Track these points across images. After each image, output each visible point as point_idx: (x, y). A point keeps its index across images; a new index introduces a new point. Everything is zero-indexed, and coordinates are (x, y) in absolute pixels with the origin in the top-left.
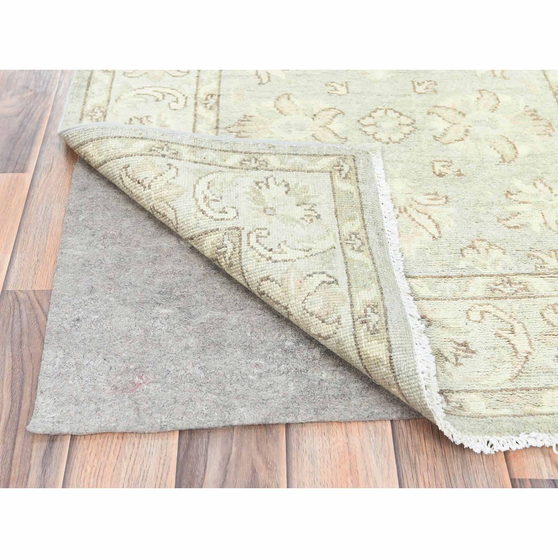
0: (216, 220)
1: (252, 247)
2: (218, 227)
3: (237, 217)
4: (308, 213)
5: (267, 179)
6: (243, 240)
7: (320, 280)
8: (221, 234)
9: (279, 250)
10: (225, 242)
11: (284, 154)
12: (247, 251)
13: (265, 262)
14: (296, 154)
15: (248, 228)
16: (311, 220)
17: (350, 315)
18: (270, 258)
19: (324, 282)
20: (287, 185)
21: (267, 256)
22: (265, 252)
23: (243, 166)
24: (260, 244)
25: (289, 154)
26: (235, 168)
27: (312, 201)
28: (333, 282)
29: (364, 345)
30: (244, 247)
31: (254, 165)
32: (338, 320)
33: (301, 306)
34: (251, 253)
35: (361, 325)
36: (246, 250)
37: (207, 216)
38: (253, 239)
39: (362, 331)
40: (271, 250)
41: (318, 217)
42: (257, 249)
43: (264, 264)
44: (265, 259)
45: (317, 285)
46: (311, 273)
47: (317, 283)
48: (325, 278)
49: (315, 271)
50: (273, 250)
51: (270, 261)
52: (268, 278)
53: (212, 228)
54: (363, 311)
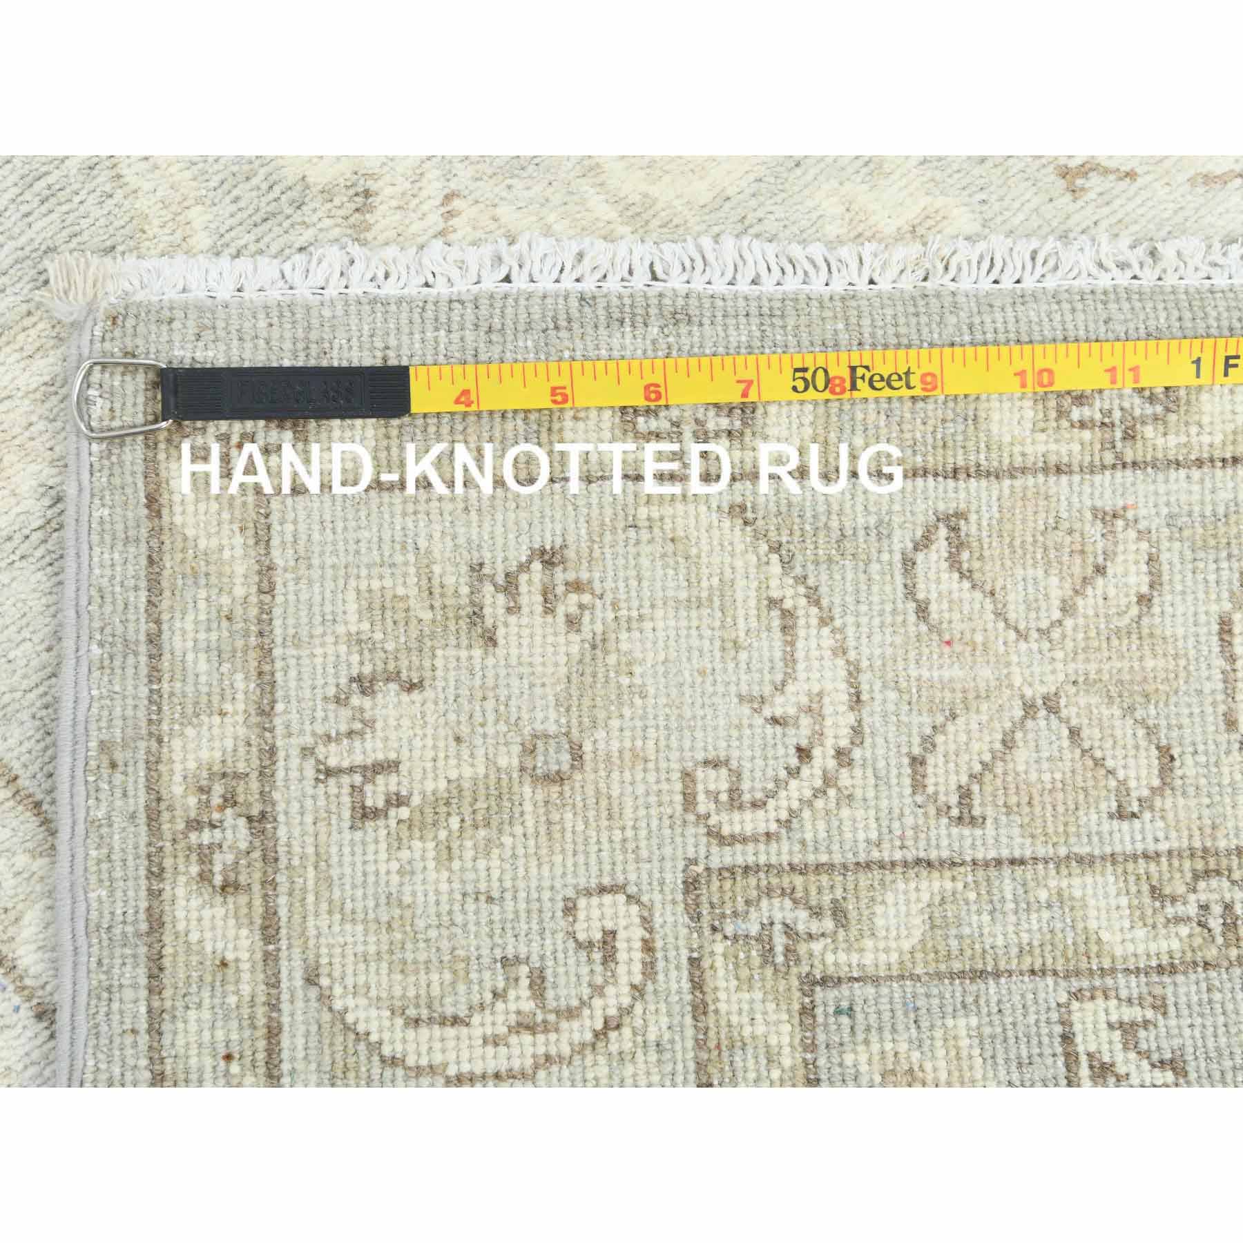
0: (649, 969)
1: (787, 824)
2: (684, 961)
3: (632, 889)
4: (530, 596)
5: (329, 773)
6: (751, 860)
7: (945, 576)
8: (719, 948)
9: (805, 721)
10: (754, 929)
11: (155, 699)
12: (803, 843)
13: (858, 772)
14: (153, 640)
15: (693, 842)
16: (576, 586)
17: (1098, 478)
18: (839, 753)
19: (954, 561)
20: (365, 685)
21: (831, 763)
22: (812, 774)
23: (252, 876)
24: (772, 795)
25: (154, 675)
26: (270, 915)
27: (455, 579)
28: (955, 529)
29: (1206, 439)
30: (783, 852)
31: (236, 832)
32: (1107, 517)
33: (1035, 646)
34: (812, 828)
35: (1139, 444)
36: (797, 847)
37: (629, 1011)
38: (749, 822)
39: (1160, 441)
40: (804, 753)
41: (549, 558)
42: (795, 805)
43: (865, 778)
44: (843, 770)
45: (966, 584)
46: (912, 606)
47: (955, 586)
48: (934, 556)
49: (900, 590)
50: (804, 743)
51: (857, 754)
52: (917, 762)
53: (686, 985)
54: (1087, 435)
